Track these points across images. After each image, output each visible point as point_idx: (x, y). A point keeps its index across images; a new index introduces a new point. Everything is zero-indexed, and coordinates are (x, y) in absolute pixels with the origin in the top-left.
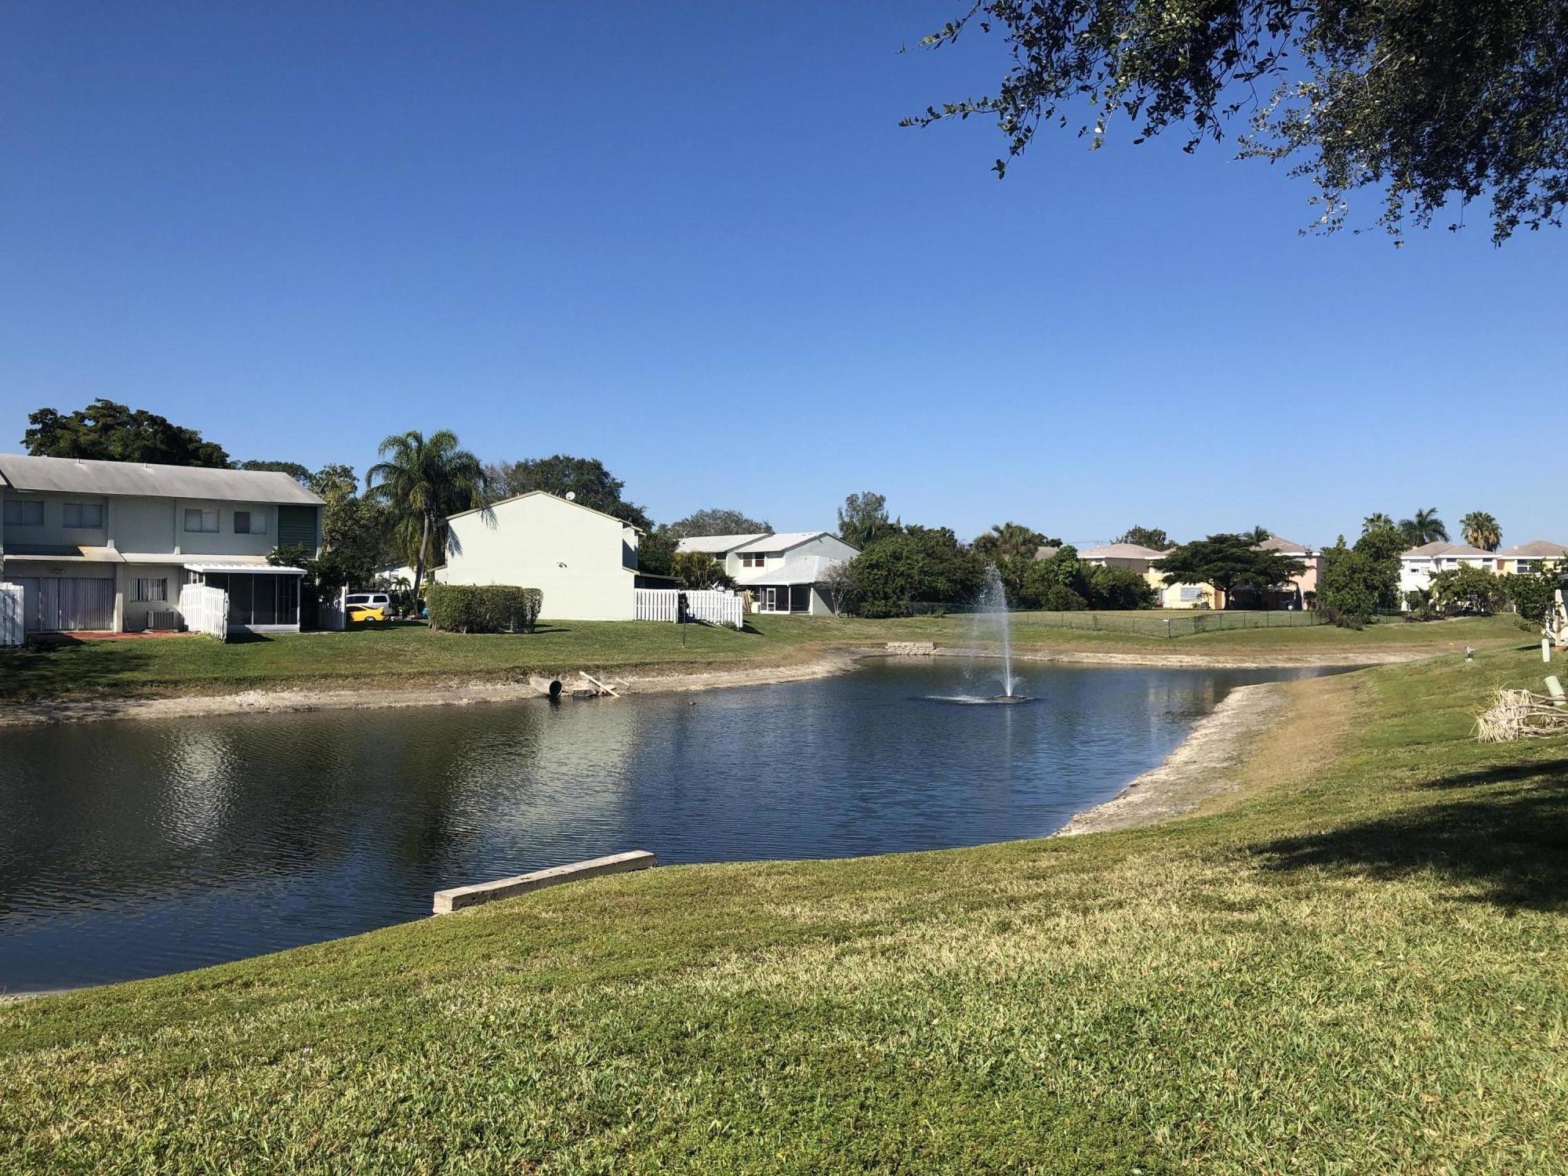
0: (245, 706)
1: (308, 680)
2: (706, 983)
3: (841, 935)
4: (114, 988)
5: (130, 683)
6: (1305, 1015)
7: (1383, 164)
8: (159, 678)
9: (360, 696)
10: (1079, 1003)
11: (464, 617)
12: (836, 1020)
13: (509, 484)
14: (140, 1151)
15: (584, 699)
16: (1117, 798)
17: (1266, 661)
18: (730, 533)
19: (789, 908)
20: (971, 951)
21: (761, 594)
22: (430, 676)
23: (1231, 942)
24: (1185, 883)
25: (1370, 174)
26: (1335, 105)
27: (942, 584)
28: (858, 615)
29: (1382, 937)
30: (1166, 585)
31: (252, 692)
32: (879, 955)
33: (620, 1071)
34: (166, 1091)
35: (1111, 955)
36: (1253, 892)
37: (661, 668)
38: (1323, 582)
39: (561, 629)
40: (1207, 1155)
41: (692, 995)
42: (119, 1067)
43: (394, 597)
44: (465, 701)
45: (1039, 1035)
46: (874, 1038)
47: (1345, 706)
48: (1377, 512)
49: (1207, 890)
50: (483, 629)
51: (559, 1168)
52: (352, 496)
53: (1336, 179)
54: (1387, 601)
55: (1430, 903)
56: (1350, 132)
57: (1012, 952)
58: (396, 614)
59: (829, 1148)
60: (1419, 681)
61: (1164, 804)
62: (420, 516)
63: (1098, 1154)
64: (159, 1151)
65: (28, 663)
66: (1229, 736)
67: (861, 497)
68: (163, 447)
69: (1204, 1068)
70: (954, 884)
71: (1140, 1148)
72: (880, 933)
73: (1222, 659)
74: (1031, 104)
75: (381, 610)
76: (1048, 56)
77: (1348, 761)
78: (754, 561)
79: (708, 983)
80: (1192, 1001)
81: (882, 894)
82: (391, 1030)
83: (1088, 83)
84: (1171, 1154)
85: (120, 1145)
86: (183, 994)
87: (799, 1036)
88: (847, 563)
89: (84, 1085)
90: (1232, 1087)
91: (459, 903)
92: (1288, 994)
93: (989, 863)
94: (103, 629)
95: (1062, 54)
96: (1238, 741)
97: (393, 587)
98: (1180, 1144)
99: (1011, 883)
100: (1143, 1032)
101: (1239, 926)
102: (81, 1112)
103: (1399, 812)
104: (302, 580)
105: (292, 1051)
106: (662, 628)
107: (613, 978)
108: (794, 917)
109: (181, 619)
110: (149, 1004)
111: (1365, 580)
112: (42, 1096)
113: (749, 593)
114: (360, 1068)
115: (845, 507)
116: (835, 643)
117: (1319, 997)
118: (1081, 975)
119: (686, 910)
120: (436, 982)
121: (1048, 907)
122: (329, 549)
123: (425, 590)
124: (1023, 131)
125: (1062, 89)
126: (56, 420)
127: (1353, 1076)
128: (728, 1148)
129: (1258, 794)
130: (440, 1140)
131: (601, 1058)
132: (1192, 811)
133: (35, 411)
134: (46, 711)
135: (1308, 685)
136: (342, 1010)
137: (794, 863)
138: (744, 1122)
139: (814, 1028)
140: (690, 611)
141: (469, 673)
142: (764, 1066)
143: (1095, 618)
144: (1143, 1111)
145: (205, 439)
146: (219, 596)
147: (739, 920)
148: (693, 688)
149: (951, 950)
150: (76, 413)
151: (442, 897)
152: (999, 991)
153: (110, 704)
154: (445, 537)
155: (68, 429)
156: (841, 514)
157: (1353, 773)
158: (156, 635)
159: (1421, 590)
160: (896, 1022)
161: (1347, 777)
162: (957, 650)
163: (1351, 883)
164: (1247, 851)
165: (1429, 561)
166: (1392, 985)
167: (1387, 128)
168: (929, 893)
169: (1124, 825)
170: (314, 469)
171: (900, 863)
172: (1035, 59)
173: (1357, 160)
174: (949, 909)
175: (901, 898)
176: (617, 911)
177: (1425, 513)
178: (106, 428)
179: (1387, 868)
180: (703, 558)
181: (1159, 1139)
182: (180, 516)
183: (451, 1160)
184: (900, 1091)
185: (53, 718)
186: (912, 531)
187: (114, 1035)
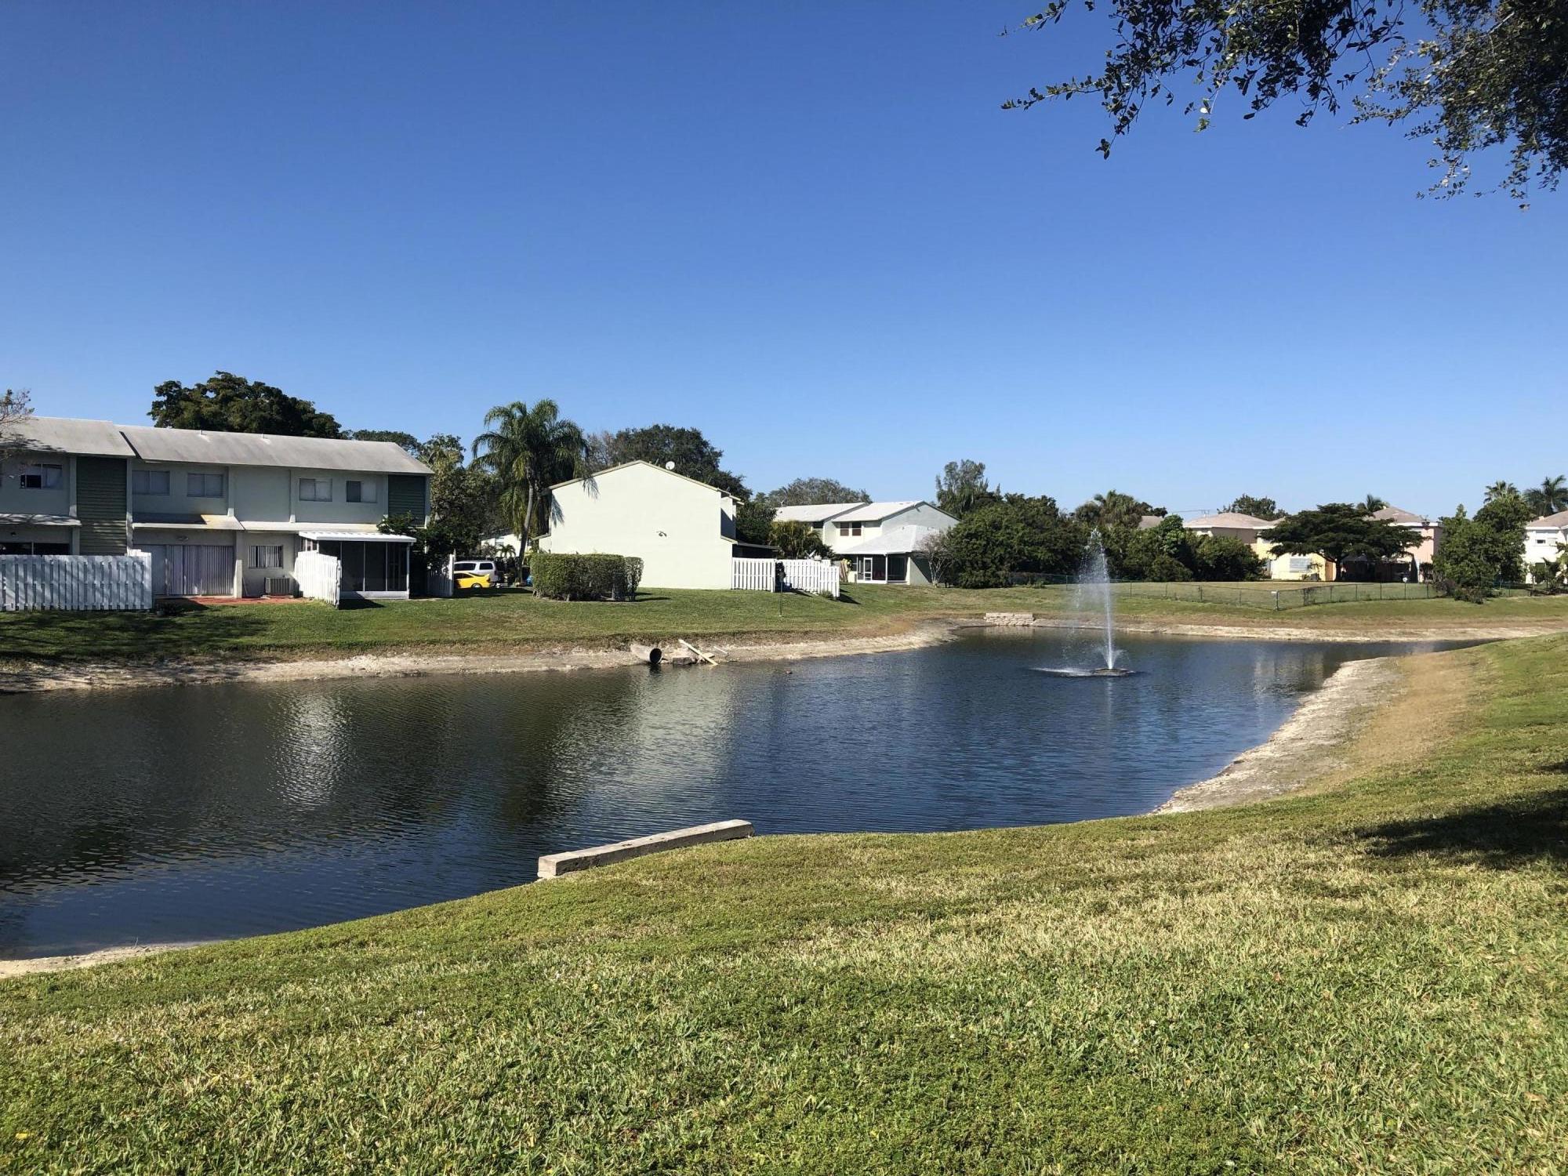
0: (356, 670)
1: (418, 645)
2: (802, 958)
3: (935, 912)
4: (240, 943)
5: (248, 647)
6: (1409, 1010)
7: (1508, 125)
8: (276, 642)
9: (467, 661)
10: (1174, 989)
11: (567, 585)
12: (930, 999)
13: (610, 454)
14: (268, 1106)
15: (684, 666)
16: (1220, 775)
17: (1378, 635)
18: (827, 502)
19: (884, 882)
20: (1067, 932)
21: (857, 563)
22: (535, 642)
23: (1333, 930)
24: (1287, 866)
25: (1494, 135)
26: (1457, 64)
27: (1042, 554)
28: (956, 585)
29: (1493, 930)
30: (1275, 556)
31: (363, 657)
32: (974, 933)
33: (718, 1044)
34: (291, 1048)
35: (1209, 940)
36: (1358, 878)
37: (758, 636)
38: (1440, 553)
39: (661, 597)
40: (1302, 1149)
41: (788, 968)
42: (247, 1022)
43: (499, 564)
44: (568, 667)
45: (1133, 1020)
46: (968, 1019)
47: (1463, 683)
48: (1501, 481)
49: (1310, 875)
50: (586, 597)
51: (660, 1137)
52: (458, 465)
53: (1457, 140)
54: (1511, 574)
55: (1546, 895)
56: (1473, 92)
57: (1108, 934)
58: (502, 581)
59: (922, 1128)
60: (1543, 658)
61: (1269, 782)
62: (524, 484)
63: (1191, 1144)
64: (286, 1106)
65: (157, 627)
66: (1338, 712)
67: (959, 464)
68: (279, 418)
69: (1302, 1060)
70: (1051, 861)
71: (1233, 1140)
72: (975, 911)
73: (1332, 632)
74: (1136, 81)
75: (487, 577)
76: (1154, 32)
77: (1463, 740)
78: (851, 530)
79: (804, 957)
80: (1291, 991)
81: (978, 870)
82: (499, 996)
83: (1195, 56)
84: (1265, 1146)
85: (250, 1100)
86: (304, 952)
87: (893, 1014)
88: (945, 533)
89: (214, 1039)
90: (1330, 1081)
91: (563, 868)
92: (1392, 986)
93: (1087, 841)
94: (224, 594)
95: (1168, 30)
96: (1347, 718)
97: (498, 554)
98: (1275, 1137)
99: (1109, 862)
100: (1239, 1020)
101: (1341, 914)
102: (212, 1066)
103: (1517, 796)
104: (411, 549)
105: (407, 1013)
106: (759, 597)
107: (712, 949)
108: (890, 891)
109: (296, 585)
110: (272, 960)
111: (1486, 551)
112: (176, 1051)
113: (845, 562)
114: (470, 1032)
115: (943, 475)
116: (932, 614)
117: (1424, 991)
118: (1178, 960)
119: (783, 881)
120: (541, 948)
121: (1145, 889)
122: (437, 518)
123: (530, 557)
124: (1128, 109)
125: (1168, 64)
126: (180, 392)
127: (1457, 1074)
128: (823, 1124)
129: (1366, 773)
130: (546, 1105)
131: (700, 1030)
132: (1298, 791)
133: (160, 383)
134: (173, 673)
135: (1420, 660)
136: (452, 973)
137: (890, 836)
138: (839, 1099)
139: (908, 1007)
140: (787, 580)
141: (572, 640)
142: (858, 1043)
143: (1200, 590)
144: (1238, 1101)
145: (319, 410)
146: (332, 563)
147: (835, 893)
148: (790, 657)
149: (1046, 930)
150: (199, 386)
151: (546, 861)
152: (1093, 974)
153: (231, 667)
154: (549, 506)
155: (191, 401)
156: (939, 483)
157: (1470, 754)
158: (273, 600)
159: (1548, 563)
160: (990, 1003)
161: (1462, 759)
162: (1057, 622)
163: (1462, 872)
164: (1353, 835)
165: (1556, 531)
166: (1502, 981)
167: (1513, 88)
168: (1026, 869)
169: (1228, 803)
170: (422, 439)
171: (997, 839)
172: (1140, 36)
173: (1480, 121)
174: (1045, 888)
175: (997, 875)
176: (716, 880)
177: (1552, 481)
178: (226, 400)
179: (1499, 857)
180: (799, 528)
181: (1254, 1131)
182: (295, 484)
183: (557, 1126)
184: (993, 1072)
185: (179, 680)
186: (1013, 500)
187: (241, 989)
